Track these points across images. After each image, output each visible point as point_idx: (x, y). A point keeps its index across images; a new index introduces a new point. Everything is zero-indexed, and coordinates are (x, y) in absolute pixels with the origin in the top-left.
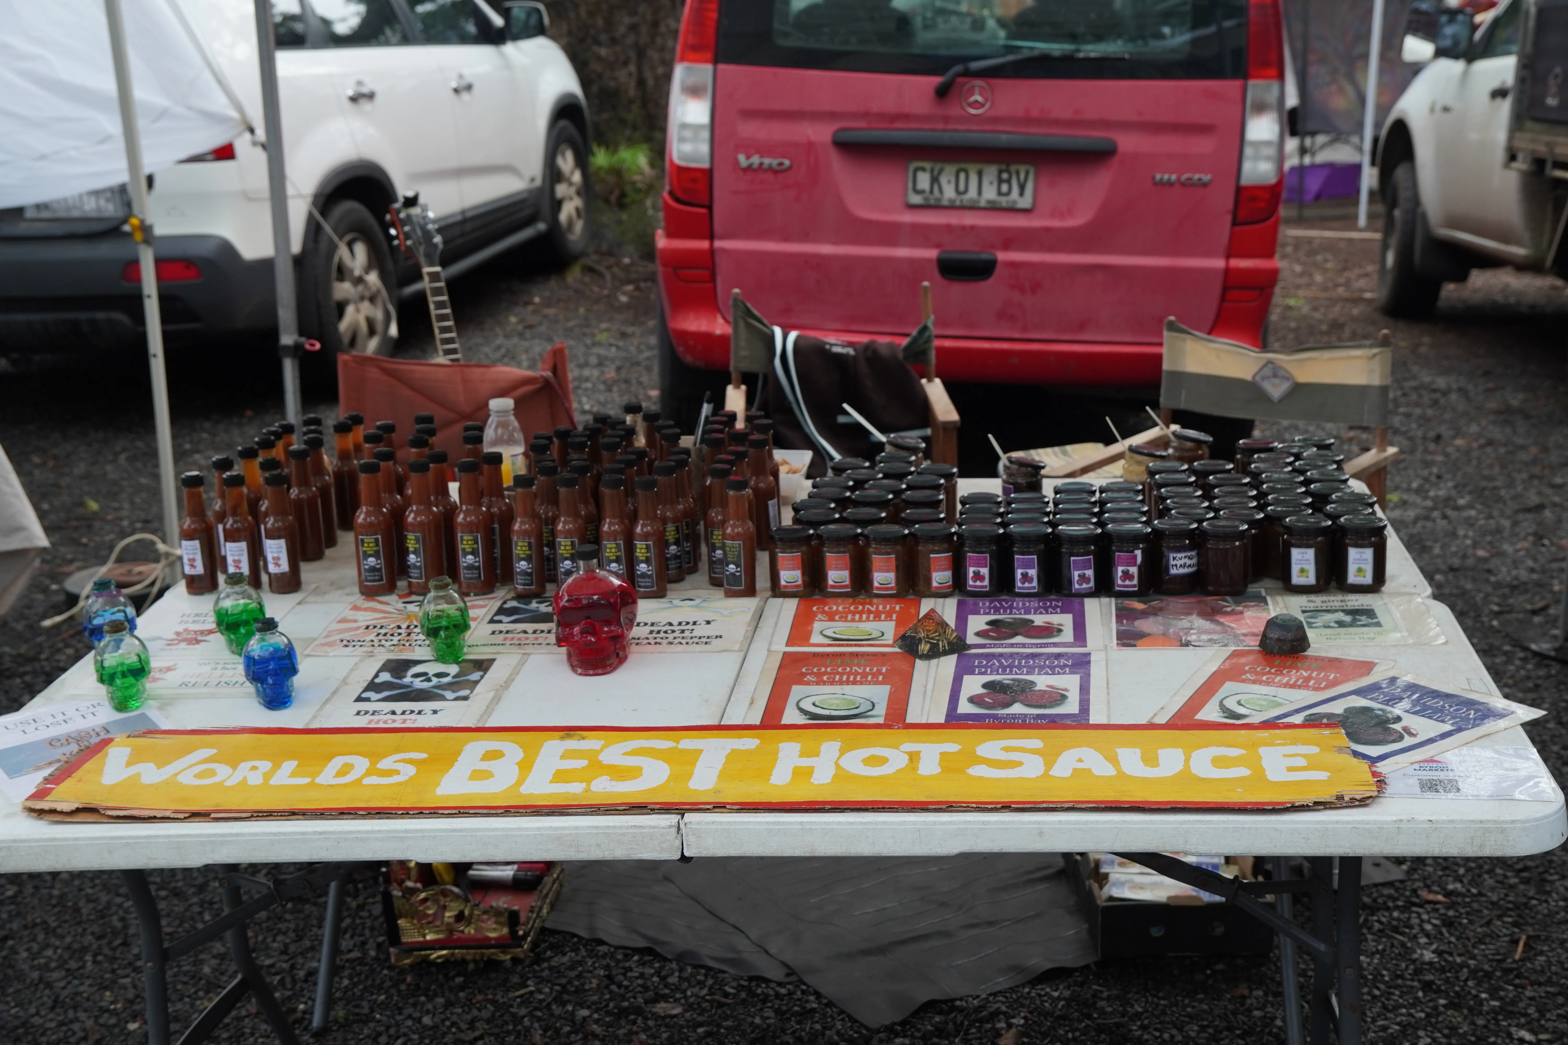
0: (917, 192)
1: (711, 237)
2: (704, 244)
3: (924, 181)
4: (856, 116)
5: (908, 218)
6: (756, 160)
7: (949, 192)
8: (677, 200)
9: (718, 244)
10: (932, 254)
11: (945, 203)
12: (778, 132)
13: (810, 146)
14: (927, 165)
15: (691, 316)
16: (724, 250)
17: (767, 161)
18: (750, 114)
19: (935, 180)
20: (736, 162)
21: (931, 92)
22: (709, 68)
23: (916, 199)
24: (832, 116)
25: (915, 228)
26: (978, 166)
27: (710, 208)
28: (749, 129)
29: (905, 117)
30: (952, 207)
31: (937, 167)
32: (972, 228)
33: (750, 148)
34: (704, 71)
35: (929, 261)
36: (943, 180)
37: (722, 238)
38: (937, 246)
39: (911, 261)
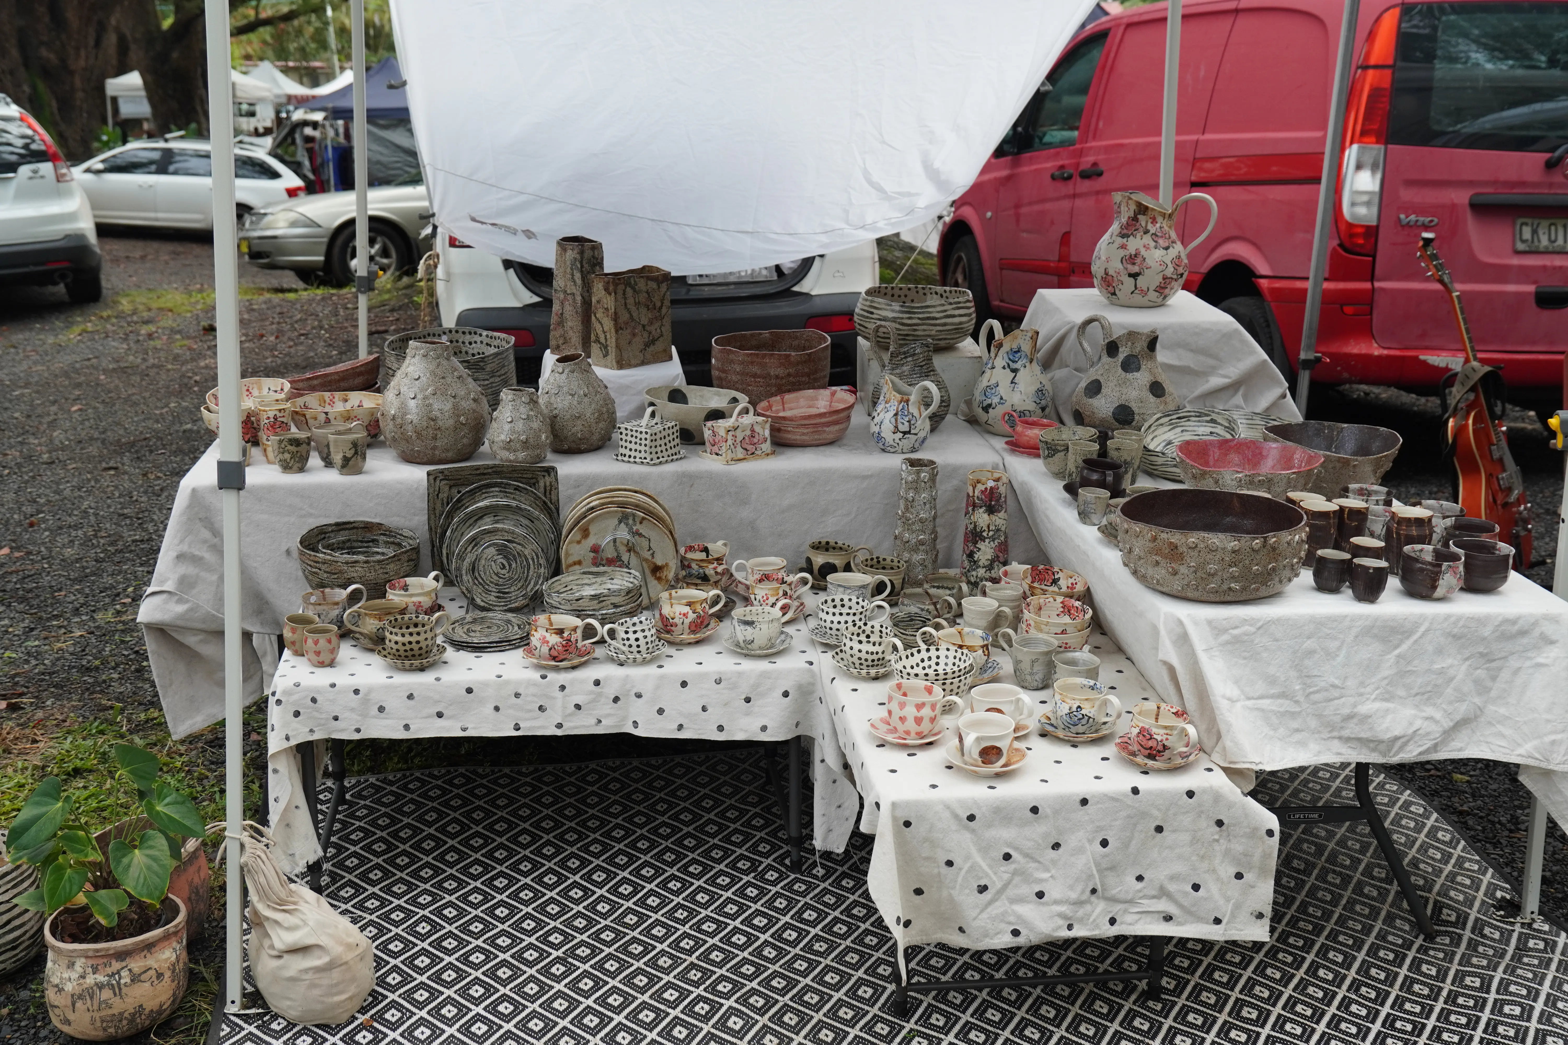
0: (1523, 241)
1: (1372, 279)
2: (1367, 285)
3: (1527, 233)
4: (1486, 183)
5: (1516, 261)
6: (1413, 217)
7: (1544, 241)
8: (1346, 250)
9: (1377, 284)
10: (1531, 288)
11: (1541, 249)
12: (1431, 196)
13: (1453, 207)
14: (1529, 221)
15: (1352, 342)
16: (1382, 289)
17: (1421, 219)
18: (1410, 183)
19: (1534, 232)
20: (1399, 219)
21: (1542, 164)
22: (1382, 147)
23: (1520, 246)
24: (1471, 183)
25: (1522, 268)
26: (1564, 221)
27: (1374, 257)
28: (1408, 195)
29: (1523, 184)
30: (1546, 252)
31: (1536, 222)
32: (1561, 267)
33: (1409, 209)
34: (1376, 150)
35: (1529, 293)
36: (1541, 232)
37: (1379, 280)
38: (1535, 282)
39: (1518, 294)
